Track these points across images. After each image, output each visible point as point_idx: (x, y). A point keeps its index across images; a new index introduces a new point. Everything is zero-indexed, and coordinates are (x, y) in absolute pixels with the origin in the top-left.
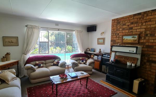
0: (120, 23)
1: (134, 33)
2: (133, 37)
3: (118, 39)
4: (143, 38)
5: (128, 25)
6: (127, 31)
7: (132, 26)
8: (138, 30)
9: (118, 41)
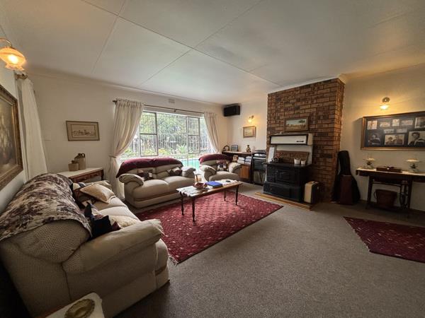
0: (280, 99)
1: (301, 115)
2: (300, 122)
3: (278, 125)
4: (314, 122)
5: (293, 104)
6: (292, 112)
7: (299, 104)
8: (307, 111)
9: (279, 129)
